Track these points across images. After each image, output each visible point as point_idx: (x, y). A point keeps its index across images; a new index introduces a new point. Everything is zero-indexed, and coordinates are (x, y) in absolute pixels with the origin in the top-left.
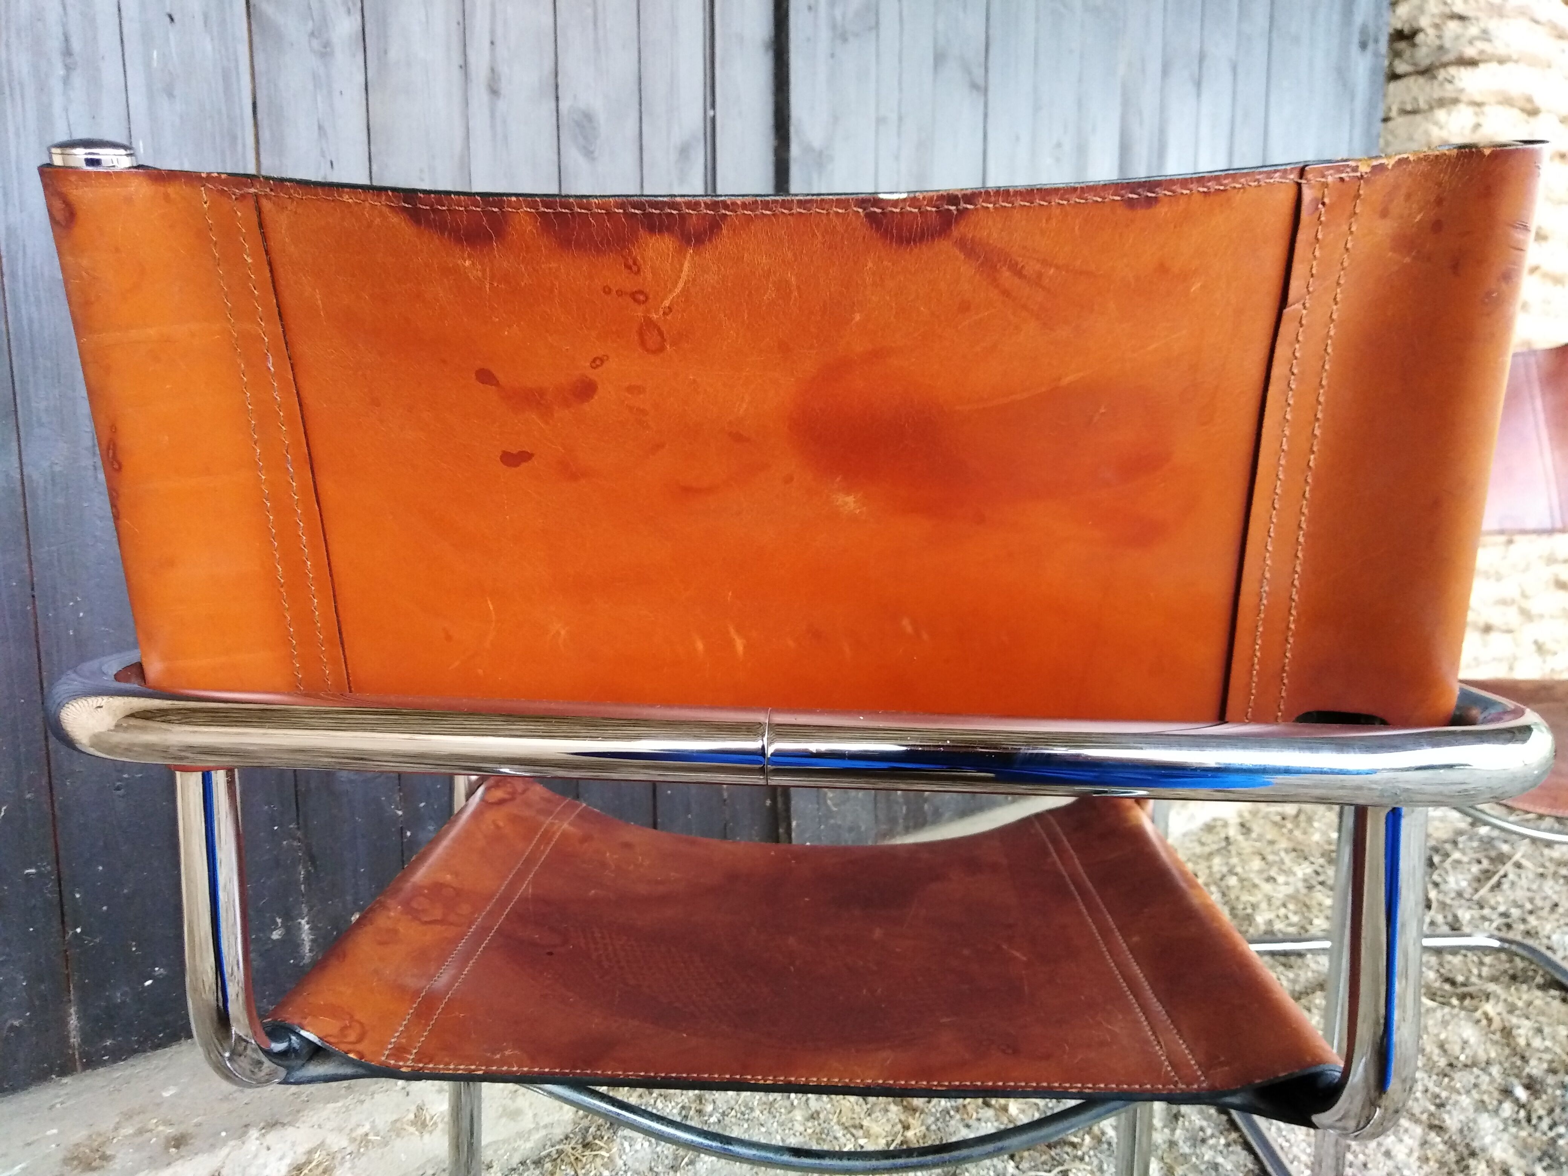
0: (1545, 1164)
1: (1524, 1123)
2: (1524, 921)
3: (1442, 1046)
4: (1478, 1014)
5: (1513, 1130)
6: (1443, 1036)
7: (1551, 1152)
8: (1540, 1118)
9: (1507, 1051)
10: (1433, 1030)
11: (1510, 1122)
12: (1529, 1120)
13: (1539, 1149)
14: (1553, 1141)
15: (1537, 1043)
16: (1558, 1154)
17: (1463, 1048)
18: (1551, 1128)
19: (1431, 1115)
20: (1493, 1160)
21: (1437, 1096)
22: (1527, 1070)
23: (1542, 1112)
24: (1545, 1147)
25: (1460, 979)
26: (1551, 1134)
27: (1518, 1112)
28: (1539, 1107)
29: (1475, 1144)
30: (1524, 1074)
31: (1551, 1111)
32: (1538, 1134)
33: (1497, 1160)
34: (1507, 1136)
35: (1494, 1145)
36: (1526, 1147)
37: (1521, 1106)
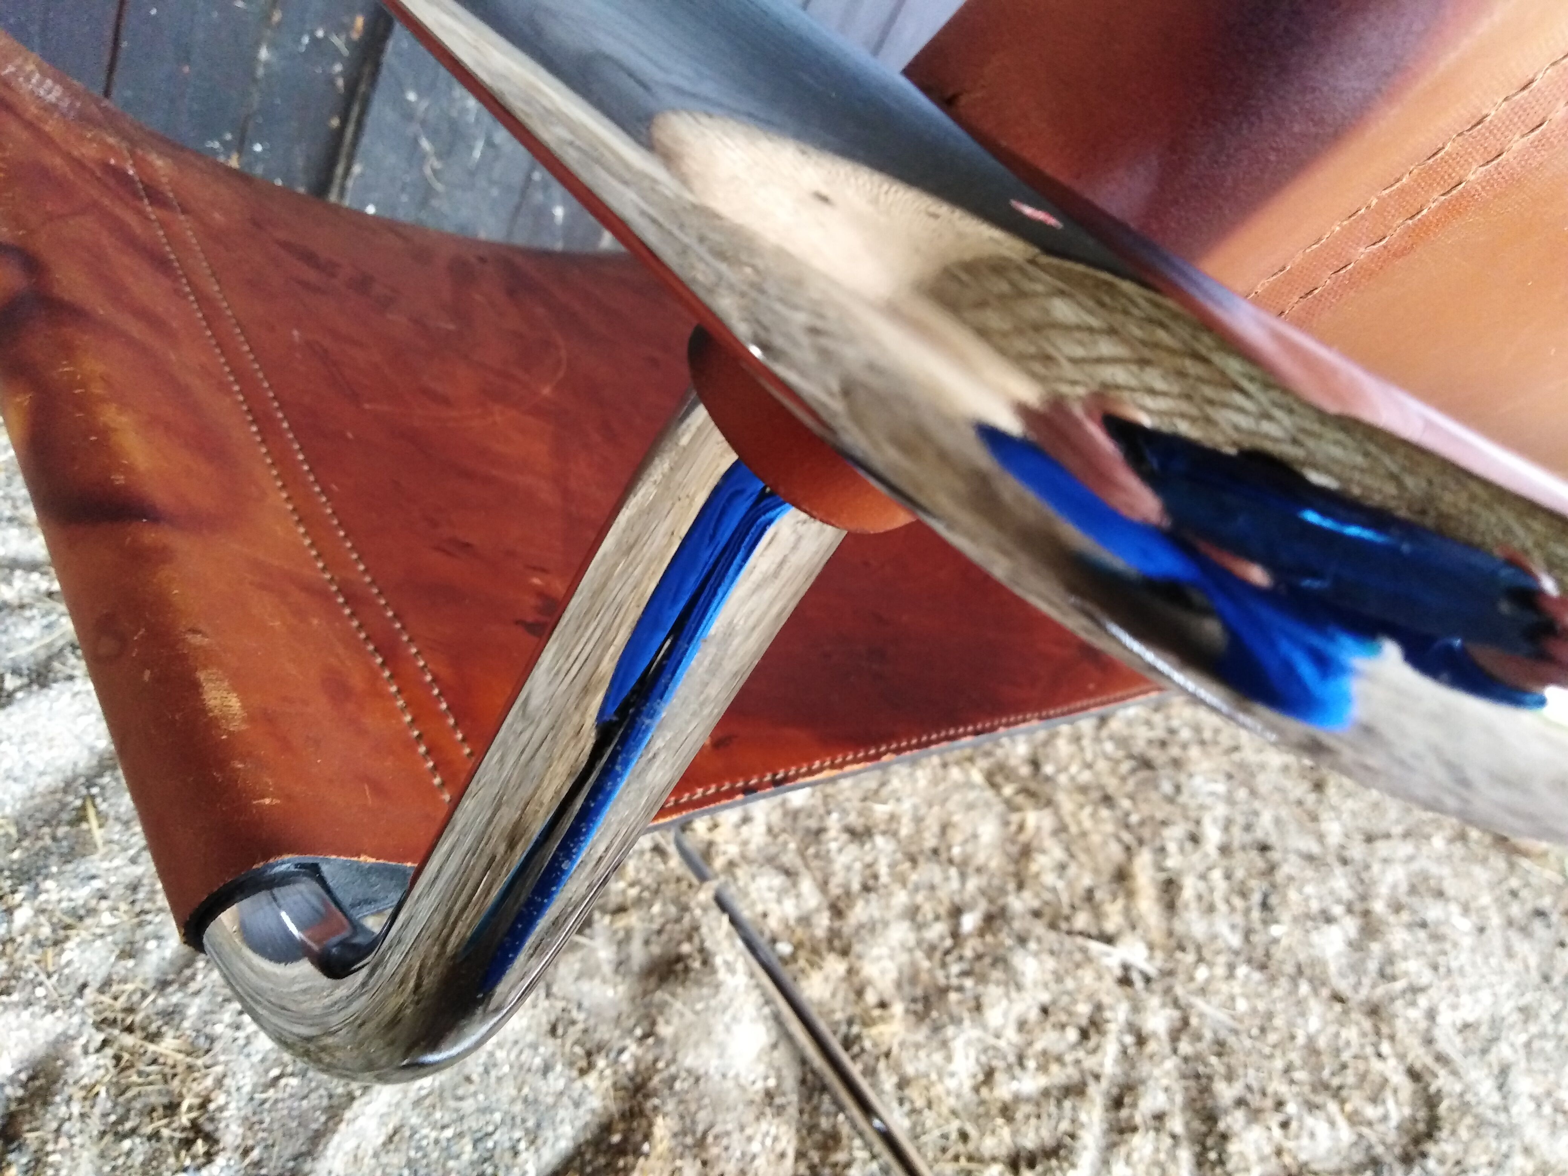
1: (938, 955)
2: (1185, 746)
3: (945, 828)
4: (1015, 818)
5: (919, 955)
6: (956, 818)
7: (934, 999)
8: (961, 958)
9: (1011, 868)
10: (951, 805)
11: (924, 945)
12: (947, 952)
13: (925, 989)
14: (947, 989)
15: (1050, 879)
16: (936, 1006)
17: (965, 842)
18: (959, 976)
19: (848, 893)
20: (857, 973)
21: (876, 877)
22: (1010, 899)
23: (968, 953)
24: (931, 991)
25: (1048, 769)
26: (954, 980)
27: (944, 939)
28: (972, 947)
29: (857, 948)
30: (1001, 902)
31: (979, 957)
32: (939, 974)
33: (863, 973)
34: (904, 958)
35: (879, 958)
36: (914, 979)
37: (955, 935)
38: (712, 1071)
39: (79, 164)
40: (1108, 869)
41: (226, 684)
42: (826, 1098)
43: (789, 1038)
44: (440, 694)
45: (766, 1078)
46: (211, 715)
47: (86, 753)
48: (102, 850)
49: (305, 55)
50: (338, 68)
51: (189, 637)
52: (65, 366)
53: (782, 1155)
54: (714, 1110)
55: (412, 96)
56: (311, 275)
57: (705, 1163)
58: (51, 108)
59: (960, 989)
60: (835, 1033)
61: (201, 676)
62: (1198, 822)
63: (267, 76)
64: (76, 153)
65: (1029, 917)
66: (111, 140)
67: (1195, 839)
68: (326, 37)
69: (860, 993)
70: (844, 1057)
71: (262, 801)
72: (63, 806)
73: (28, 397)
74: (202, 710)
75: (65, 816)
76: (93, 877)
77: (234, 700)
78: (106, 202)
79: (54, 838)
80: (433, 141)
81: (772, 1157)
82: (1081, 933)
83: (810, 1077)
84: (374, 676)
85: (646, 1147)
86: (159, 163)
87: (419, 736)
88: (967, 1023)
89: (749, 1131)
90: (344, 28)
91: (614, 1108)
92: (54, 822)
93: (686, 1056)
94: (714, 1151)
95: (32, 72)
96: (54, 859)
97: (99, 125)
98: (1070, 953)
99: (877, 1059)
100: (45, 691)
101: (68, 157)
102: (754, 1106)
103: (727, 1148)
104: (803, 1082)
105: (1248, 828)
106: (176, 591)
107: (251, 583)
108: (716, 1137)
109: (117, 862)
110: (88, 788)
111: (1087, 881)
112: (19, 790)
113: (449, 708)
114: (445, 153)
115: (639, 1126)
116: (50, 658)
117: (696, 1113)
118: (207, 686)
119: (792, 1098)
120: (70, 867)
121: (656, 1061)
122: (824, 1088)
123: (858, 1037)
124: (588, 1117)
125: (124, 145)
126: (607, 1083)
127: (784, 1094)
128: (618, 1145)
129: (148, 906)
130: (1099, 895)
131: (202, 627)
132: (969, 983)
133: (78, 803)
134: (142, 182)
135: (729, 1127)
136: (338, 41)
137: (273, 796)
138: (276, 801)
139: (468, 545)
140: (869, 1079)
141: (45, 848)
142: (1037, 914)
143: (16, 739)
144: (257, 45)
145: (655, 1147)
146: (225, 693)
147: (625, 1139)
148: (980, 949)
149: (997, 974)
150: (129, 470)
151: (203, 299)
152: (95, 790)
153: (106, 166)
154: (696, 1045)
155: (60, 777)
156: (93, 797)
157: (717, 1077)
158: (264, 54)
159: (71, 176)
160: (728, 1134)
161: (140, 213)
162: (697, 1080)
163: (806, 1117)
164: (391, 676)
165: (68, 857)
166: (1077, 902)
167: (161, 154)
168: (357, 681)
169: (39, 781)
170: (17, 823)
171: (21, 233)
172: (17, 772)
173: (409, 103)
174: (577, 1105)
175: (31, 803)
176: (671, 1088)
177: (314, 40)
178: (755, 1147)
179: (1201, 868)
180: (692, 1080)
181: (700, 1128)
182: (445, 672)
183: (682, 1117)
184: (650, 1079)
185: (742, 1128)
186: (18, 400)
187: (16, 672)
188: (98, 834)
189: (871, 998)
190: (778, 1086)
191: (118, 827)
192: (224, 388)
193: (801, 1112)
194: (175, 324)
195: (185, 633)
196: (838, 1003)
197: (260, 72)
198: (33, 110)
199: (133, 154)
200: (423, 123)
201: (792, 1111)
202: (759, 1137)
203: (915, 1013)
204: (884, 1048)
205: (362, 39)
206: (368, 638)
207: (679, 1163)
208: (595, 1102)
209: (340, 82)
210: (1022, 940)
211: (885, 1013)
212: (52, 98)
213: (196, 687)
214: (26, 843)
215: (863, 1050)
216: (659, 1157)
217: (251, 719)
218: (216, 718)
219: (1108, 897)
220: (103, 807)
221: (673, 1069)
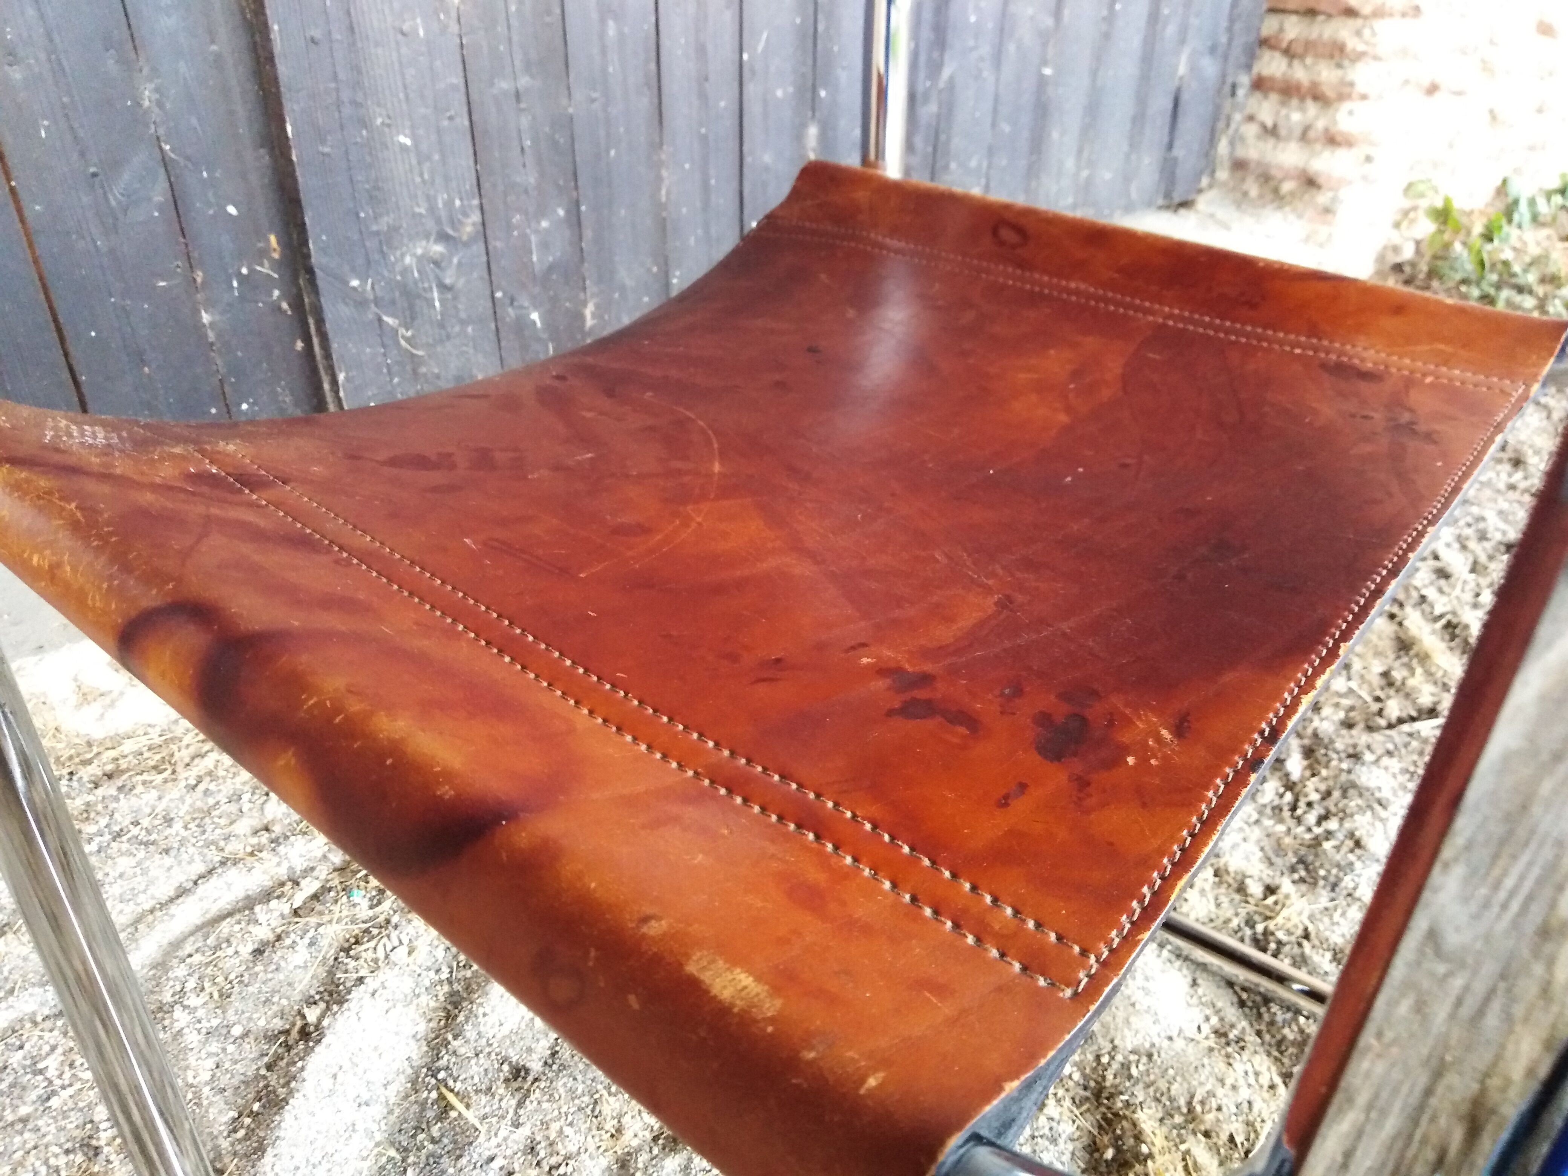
0: (1296, 876)
1: (1286, 814)
5: (1268, 823)
7: (1311, 858)
8: (1310, 804)
11: (1268, 811)
12: (1294, 808)
13: (1295, 853)
14: (1316, 842)
16: (1317, 864)
18: (1319, 823)
22: (1316, 723)
23: (1315, 797)
24: (1303, 851)
26: (1318, 830)
27: (1281, 796)
28: (1312, 790)
31: (1327, 795)
32: (1300, 830)
33: (1231, 869)
34: (1256, 833)
35: (1235, 846)
36: (1279, 849)
37: (1290, 786)
38: (1156, 1041)
39: (166, 488)
40: (1388, 646)
41: (721, 963)
42: (1275, 1008)
43: (1203, 967)
44: (893, 838)
45: (1207, 1019)
46: (736, 1010)
47: (413, 1044)
48: (483, 1129)
49: (242, 298)
50: (276, 293)
51: (645, 929)
52: (306, 700)
53: (1272, 1087)
54: (1184, 1078)
55: (355, 283)
56: (437, 477)
57: (1207, 1134)
58: (107, 450)
59: (1329, 835)
60: (1242, 940)
61: (691, 968)
62: (1436, 557)
63: (219, 336)
64: (158, 480)
65: (1344, 732)
66: (178, 450)
67: (1443, 574)
68: (251, 271)
69: (1241, 889)
70: (1266, 958)
71: (866, 1086)
72: (423, 1105)
73: (290, 753)
74: (723, 1010)
75: (430, 1114)
76: (492, 1159)
77: (743, 976)
78: (215, 511)
79: (433, 1141)
80: (392, 315)
81: (1266, 1095)
82: (1401, 721)
83: (1244, 996)
84: (822, 858)
85: (1144, 1149)
86: (231, 447)
87: (914, 899)
88: (1358, 865)
89: (1229, 1082)
90: (264, 253)
91: (1087, 1124)
92: (424, 1126)
93: (1123, 1038)
94: (1210, 1118)
95: (68, 427)
96: (445, 1160)
97: (156, 443)
98: (1406, 745)
99: (1300, 945)
100: (346, 1005)
101: (154, 487)
102: (1216, 1053)
103: (1219, 1109)
104: (1242, 1004)
105: (1483, 537)
106: (593, 885)
107: (644, 827)
108: (1202, 1103)
109: (502, 1133)
110: (434, 1076)
111: (1378, 667)
112: (377, 1110)
113: (912, 849)
114: (410, 318)
115: (1122, 1129)
116: (331, 973)
117: (1169, 1089)
118: (706, 977)
119: (1242, 1025)
120: (464, 1161)
121: (1098, 1058)
122: (1267, 1000)
123: (1266, 933)
124: (1070, 1146)
125: (191, 448)
126: (1067, 1103)
127: (1232, 1026)
128: (1114, 1159)
129: (554, 1160)
130: (1397, 675)
131: (648, 910)
132: (1332, 824)
133: (434, 1095)
134: (228, 474)
135: (1209, 1087)
136: (265, 269)
137: (875, 1070)
138: (881, 1075)
139: (778, 661)
140: (1304, 969)
141: (431, 1155)
142: (1349, 725)
143: (347, 1065)
144: (196, 313)
145: (1153, 1144)
146: (728, 973)
147: (1118, 1150)
148: (1323, 787)
149: (1353, 803)
150: (448, 775)
151: (366, 557)
152: (441, 1075)
153: (190, 477)
154: (1127, 1022)
155: (402, 1078)
156: (444, 1081)
157: (1166, 1043)
158: (206, 318)
159: (169, 505)
160: (1211, 1094)
161: (252, 505)
162: (1150, 1056)
163: (1267, 1037)
164: (836, 847)
165: (457, 1152)
166: (1379, 693)
167: (227, 439)
168: (816, 876)
169: (387, 1093)
170: (392, 1144)
171: (171, 586)
172: (365, 1096)
173: (354, 289)
174: (1054, 1141)
175: (392, 1118)
176: (1130, 1077)
177: (242, 279)
178: (1244, 1094)
179: (1468, 597)
180: (1144, 1059)
181: (1182, 1102)
182: (874, 810)
183: (1158, 1100)
184: (1104, 1077)
185: (1222, 1081)
186: (281, 762)
187: (311, 1002)
188: (471, 1116)
189: (1255, 889)
190: (1222, 1019)
191: (484, 1099)
192: (450, 634)
193: (1259, 1033)
194: (361, 596)
195: (638, 927)
196: (1227, 911)
197: (211, 336)
198: (95, 460)
199: (203, 452)
200: (377, 301)
201: (1251, 1038)
202: (1241, 1082)
203: (1302, 880)
204: (1300, 932)
205: (283, 255)
206: (781, 818)
207: (1183, 1147)
208: (1067, 1129)
209: (285, 306)
210: (1355, 757)
211: (1279, 896)
212: (101, 440)
213: (694, 986)
214: (411, 1159)
215: (1280, 943)
216: (1162, 1152)
217: (776, 990)
218: (742, 1010)
219: (1405, 673)
220: (458, 1086)
221: (1119, 1058)
